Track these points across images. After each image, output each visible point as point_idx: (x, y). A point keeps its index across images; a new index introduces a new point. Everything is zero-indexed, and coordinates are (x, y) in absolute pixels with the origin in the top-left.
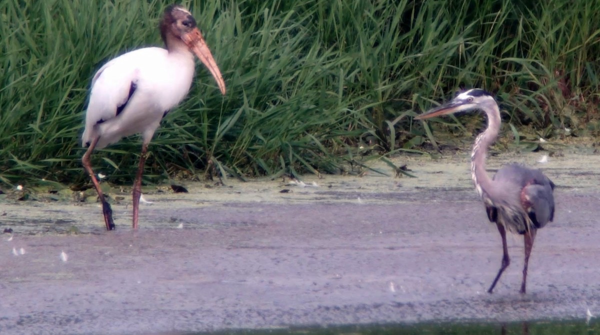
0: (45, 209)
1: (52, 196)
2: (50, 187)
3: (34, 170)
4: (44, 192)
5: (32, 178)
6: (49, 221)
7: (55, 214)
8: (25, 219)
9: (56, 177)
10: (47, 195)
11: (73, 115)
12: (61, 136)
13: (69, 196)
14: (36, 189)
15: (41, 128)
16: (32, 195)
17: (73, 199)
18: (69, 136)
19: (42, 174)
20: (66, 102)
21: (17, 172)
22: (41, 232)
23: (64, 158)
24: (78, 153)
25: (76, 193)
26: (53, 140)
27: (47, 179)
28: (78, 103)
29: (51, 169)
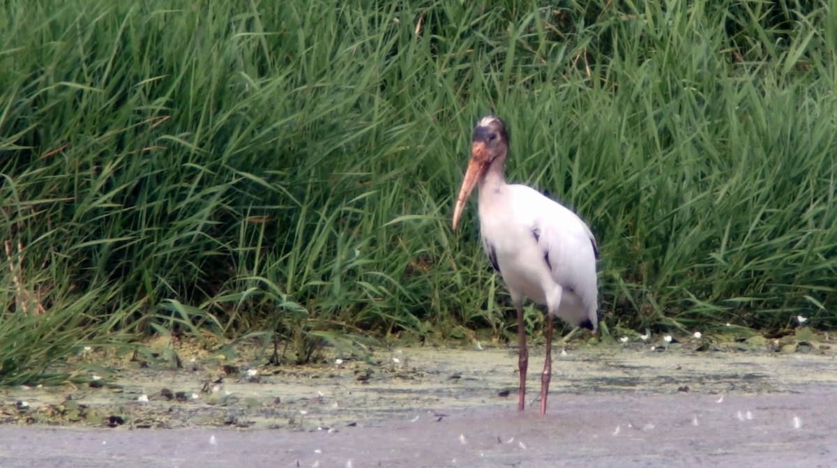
0: (730, 361)
1: (739, 345)
2: (736, 334)
3: (717, 313)
4: (729, 341)
5: (713, 323)
6: (735, 376)
7: (743, 367)
8: (704, 374)
9: (745, 322)
10: (733, 344)
11: (765, 242)
12: (751, 268)
13: (761, 345)
14: (720, 337)
15: (725, 259)
16: (714, 344)
17: (765, 348)
18: (761, 269)
19: (727, 317)
20: (757, 226)
21: (694, 315)
22: (725, 391)
23: (754, 296)
24: (772, 290)
25: (769, 341)
26: (740, 274)
27: (733, 323)
28: (771, 227)
29: (738, 311)
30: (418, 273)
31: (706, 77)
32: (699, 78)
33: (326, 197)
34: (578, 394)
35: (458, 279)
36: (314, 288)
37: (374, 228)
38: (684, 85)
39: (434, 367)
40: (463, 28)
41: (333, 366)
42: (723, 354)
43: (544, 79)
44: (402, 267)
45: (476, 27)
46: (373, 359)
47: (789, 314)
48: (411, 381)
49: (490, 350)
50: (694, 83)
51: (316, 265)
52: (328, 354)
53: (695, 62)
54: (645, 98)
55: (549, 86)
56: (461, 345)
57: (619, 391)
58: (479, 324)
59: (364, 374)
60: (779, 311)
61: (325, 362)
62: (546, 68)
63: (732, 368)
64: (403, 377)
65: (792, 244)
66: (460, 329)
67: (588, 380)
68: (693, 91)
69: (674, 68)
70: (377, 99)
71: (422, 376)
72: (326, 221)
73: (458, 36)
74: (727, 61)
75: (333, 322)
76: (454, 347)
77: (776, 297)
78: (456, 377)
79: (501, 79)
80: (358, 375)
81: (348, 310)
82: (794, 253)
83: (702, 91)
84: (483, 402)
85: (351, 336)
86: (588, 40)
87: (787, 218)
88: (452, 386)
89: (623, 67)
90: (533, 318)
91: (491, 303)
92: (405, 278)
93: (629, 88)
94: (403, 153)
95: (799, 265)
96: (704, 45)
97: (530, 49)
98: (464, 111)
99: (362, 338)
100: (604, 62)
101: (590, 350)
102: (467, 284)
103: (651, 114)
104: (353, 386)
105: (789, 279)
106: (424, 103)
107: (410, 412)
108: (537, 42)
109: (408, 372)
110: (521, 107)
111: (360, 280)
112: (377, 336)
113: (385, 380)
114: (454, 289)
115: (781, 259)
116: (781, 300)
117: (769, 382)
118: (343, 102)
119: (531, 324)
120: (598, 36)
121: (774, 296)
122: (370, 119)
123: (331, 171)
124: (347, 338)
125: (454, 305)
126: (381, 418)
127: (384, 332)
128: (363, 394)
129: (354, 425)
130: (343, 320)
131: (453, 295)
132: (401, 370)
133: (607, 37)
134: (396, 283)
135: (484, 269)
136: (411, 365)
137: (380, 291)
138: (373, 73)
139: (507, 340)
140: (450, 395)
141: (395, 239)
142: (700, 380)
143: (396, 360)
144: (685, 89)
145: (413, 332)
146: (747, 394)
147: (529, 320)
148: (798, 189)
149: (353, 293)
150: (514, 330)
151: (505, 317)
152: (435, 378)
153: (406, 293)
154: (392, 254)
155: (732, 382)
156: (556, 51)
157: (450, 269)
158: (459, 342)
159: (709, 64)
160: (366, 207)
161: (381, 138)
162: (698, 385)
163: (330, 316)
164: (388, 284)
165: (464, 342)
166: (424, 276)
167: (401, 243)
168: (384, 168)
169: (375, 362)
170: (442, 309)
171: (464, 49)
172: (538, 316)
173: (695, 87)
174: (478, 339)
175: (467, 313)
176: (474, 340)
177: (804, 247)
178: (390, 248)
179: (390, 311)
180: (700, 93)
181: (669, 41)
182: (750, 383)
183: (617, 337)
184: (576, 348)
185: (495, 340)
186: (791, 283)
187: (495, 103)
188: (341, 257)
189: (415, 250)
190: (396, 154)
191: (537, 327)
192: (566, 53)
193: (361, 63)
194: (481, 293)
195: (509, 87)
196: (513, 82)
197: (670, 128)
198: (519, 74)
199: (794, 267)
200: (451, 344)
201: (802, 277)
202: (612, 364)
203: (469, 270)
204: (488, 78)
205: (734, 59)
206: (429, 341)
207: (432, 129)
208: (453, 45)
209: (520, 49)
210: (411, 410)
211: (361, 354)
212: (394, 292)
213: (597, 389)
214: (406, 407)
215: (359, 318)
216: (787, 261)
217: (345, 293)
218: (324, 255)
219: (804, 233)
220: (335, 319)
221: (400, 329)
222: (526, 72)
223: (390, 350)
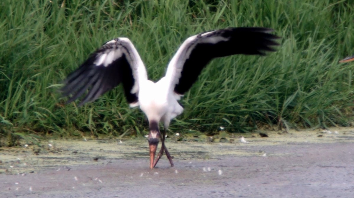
0: (192, 145)
1: (195, 138)
2: (194, 134)
3: (186, 125)
4: (191, 137)
5: (184, 129)
6: (194, 152)
7: (197, 148)
8: (181, 151)
9: (197, 129)
10: (193, 138)
11: (206, 95)
12: (200, 106)
13: (204, 139)
14: (186, 135)
15: (189, 102)
16: (185, 138)
17: (206, 140)
18: (204, 106)
19: (190, 127)
20: (203, 88)
21: (176, 126)
22: (189, 158)
23: (202, 118)
24: (209, 116)
25: (208, 137)
26: (196, 109)
27: (193, 129)
28: (209, 89)
29: (195, 124)
30: (60, 108)
31: (180, 25)
32: (177, 25)
33: (21, 76)
34: (127, 159)
35: (76, 111)
36: (16, 115)
37: (41, 89)
38: (171, 28)
39: (66, 148)
40: (79, 5)
41: (24, 147)
42: (188, 142)
43: (112, 26)
44: (52, 106)
45: (83, 4)
46: (41, 145)
47: (216, 126)
48: (57, 154)
49: (90, 141)
50: (175, 27)
51: (17, 105)
52: (22, 142)
53: (176, 18)
54: (155, 34)
55: (115, 30)
56: (78, 138)
57: (145, 158)
58: (85, 130)
59: (37, 151)
60: (212, 124)
61: (20, 146)
62: (113, 21)
63: (193, 148)
64: (53, 152)
65: (218, 96)
66: (77, 132)
67: (131, 153)
68: (175, 31)
69: (167, 21)
70: (42, 33)
71: (61, 152)
72: (21, 86)
73: (76, 8)
74: (190, 18)
75: (24, 129)
76: (75, 139)
77: (211, 119)
78: (76, 152)
79: (94, 26)
80: (34, 151)
81: (30, 124)
82: (219, 100)
83: (179, 30)
84: (87, 163)
85: (31, 135)
86: (131, 10)
87: (216, 85)
88: (74, 156)
89: (146, 21)
90: (108, 127)
91: (90, 121)
92: (54, 110)
93: (148, 30)
94: (53, 57)
95: (221, 105)
96: (179, 12)
97: (106, 13)
98: (79, 40)
99: (36, 136)
100: (138, 19)
101: (132, 140)
102: (80, 113)
103: (158, 41)
104: (32, 156)
105: (217, 111)
106: (62, 37)
107: (57, 167)
108: (109, 10)
109: (56, 150)
110: (103, 38)
111: (35, 111)
112: (42, 135)
113: (45, 153)
114: (75, 115)
115: (213, 102)
116: (213, 120)
117: (208, 155)
118: (28, 36)
119: (107, 130)
120: (135, 8)
121: (210, 118)
122: (39, 43)
123: (23, 65)
124: (30, 135)
125: (75, 122)
126: (44, 169)
127: (45, 133)
128: (36, 159)
129: (33, 172)
130: (28, 128)
131: (74, 118)
132: (53, 149)
133: (139, 8)
134: (50, 112)
135: (87, 106)
136: (57, 147)
137: (43, 116)
138: (40, 24)
139: (97, 136)
140: (73, 160)
141: (50, 94)
142: (179, 154)
143: (50, 145)
144: (172, 30)
145: (57, 133)
146: (199, 160)
147: (106, 128)
148: (220, 73)
149: (32, 117)
150: (100, 132)
151: (96, 127)
152: (67, 153)
153: (54, 116)
154: (49, 100)
155: (193, 154)
156: (117, 14)
157: (73, 106)
158: (77, 137)
159: (182, 20)
160: (38, 80)
161: (44, 51)
162: (178, 156)
163: (23, 126)
164: (47, 113)
165: (79, 137)
166: (62, 109)
167: (53, 95)
168: (45, 63)
169: (41, 146)
170: (70, 123)
171: (79, 13)
172: (110, 126)
173: (176, 29)
174: (85, 136)
175: (80, 125)
176: (83, 137)
177: (223, 97)
178: (48, 98)
179: (48, 124)
180: (178, 32)
181: (165, 9)
182: (200, 155)
183: (143, 135)
184: (127, 140)
185: (92, 137)
186: (217, 113)
187: (92, 36)
188: (27, 101)
189: (58, 98)
190: (50, 58)
191: (110, 131)
192: (122, 15)
193: (36, 20)
194: (86, 116)
195: (98, 29)
196: (99, 27)
197: (165, 46)
198: (102, 24)
199: (219, 106)
200: (73, 138)
201: (222, 110)
202: (142, 147)
204: (89, 26)
205: (193, 17)
206: (65, 137)
207: (66, 48)
208: (74, 12)
209: (102, 14)
210: (57, 166)
211: (35, 142)
212: (49, 116)
213: (135, 157)
214: (54, 165)
215: (35, 127)
216: (215, 103)
217: (29, 117)
218: (20, 101)
219: (223, 92)
220: (24, 127)
221: (52, 132)
222: (105, 23)
223: (48, 141)
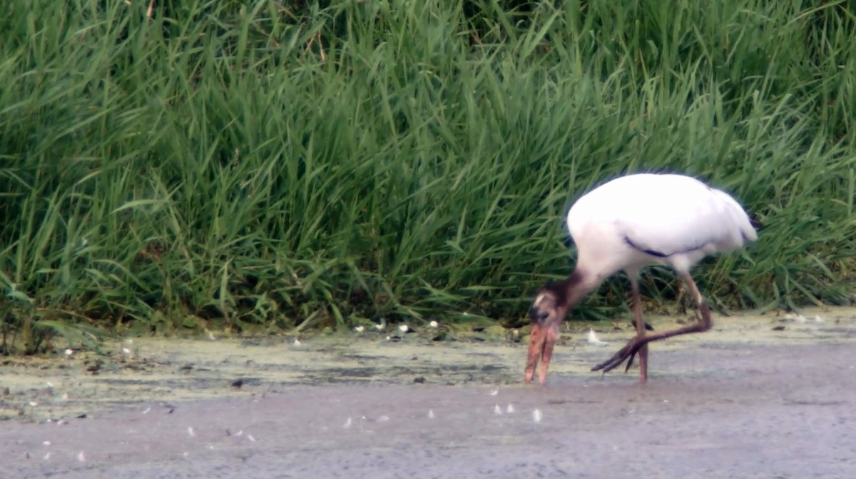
0: (468, 351)
1: (478, 335)
2: (474, 323)
3: (453, 302)
4: (466, 330)
5: (449, 312)
6: (473, 367)
7: (482, 358)
8: (441, 365)
9: (482, 311)
10: (471, 333)
11: (504, 229)
12: (488, 256)
13: (499, 335)
14: (456, 325)
15: (462, 246)
16: (451, 334)
17: (504, 339)
18: (498, 256)
19: (463, 306)
20: (495, 212)
21: (430, 304)
22: (462, 382)
23: (493, 284)
24: (511, 279)
25: (508, 331)
26: (478, 262)
27: (471, 312)
28: (510, 214)
29: (476, 300)
30: (149, 262)
31: (443, 61)
32: (435, 61)
33: (55, 183)
34: (313, 385)
35: (190, 268)
36: (43, 277)
37: (104, 215)
38: (420, 68)
39: (165, 357)
40: (195, 11)
41: (63, 357)
42: (460, 344)
43: (277, 63)
44: (132, 255)
45: (208, 10)
46: (104, 350)
47: (528, 303)
48: (142, 372)
49: (223, 340)
50: (430, 65)
51: (46, 253)
52: (58, 344)
53: (431, 46)
54: (380, 82)
55: (283, 71)
56: (194, 335)
57: (354, 382)
58: (211, 314)
59: (93, 364)
60: (518, 300)
61: (54, 352)
62: (279, 51)
63: (470, 359)
64: (133, 367)
65: (531, 232)
66: (192, 319)
67: (323, 370)
68: (428, 74)
69: (409, 51)
70: (108, 82)
71: (153, 366)
72: (55, 207)
73: (191, 18)
74: (464, 43)
75: (63, 311)
76: (185, 337)
77: (515, 287)
78: (188, 368)
79: (233, 63)
80: (88, 366)
81: (78, 299)
82: (533, 241)
83: (438, 74)
84: (216, 393)
85: (80, 325)
86: (323, 23)
87: (527, 204)
88: (183, 377)
89: (358, 50)
90: (266, 307)
91: (223, 292)
92: (136, 266)
93: (364, 72)
94: (134, 139)
95: (539, 253)
96: (441, 27)
97: (263, 32)
98: (196, 95)
99: (91, 328)
100: (338, 46)
102: (199, 273)
103: (386, 98)
104: (84, 377)
105: (529, 267)
106: (156, 88)
108: (270, 25)
109: (139, 363)
110: (254, 92)
111: (90, 267)
112: (107, 326)
113: (115, 371)
114: (186, 278)
115: (520, 246)
116: (520, 289)
117: (508, 373)
118: (73, 88)
119: (264, 313)
120: (334, 19)
121: (513, 285)
122: (100, 105)
123: (61, 156)
124: (77, 328)
125: (186, 294)
126: (111, 410)
127: (114, 322)
128: (93, 385)
129: (83, 416)
130: (72, 310)
131: (185, 284)
132: (132, 361)
133: (342, 21)
134: (126, 270)
135: (217, 257)
136: (143, 355)
137: (111, 279)
138: (103, 57)
139: (240, 330)
140: (182, 386)
141: (125, 226)
142: (437, 371)
143: (126, 350)
144: (421, 72)
145: (144, 321)
146: (484, 385)
147: (262, 310)
148: (538, 175)
149: (83, 281)
150: (247, 319)
151: (237, 307)
152: (169, 369)
153: (136, 279)
154: (123, 241)
155: (472, 374)
156: (289, 34)
157: (182, 257)
158: (190, 332)
159: (446, 48)
160: (96, 194)
161: (111, 125)
162: (435, 376)
163: (60, 305)
164: (119, 273)
165: (196, 332)
166: (156, 264)
167: (132, 230)
168: (114, 153)
169: (105, 352)
170: (174, 298)
171: (197, 33)
172: (271, 305)
173: (431, 70)
174: (210, 328)
175: (199, 302)
176: (206, 330)
177: (544, 234)
178: (121, 236)
179: (121, 299)
180: (436, 76)
181: (405, 22)
182: (489, 374)
183: (352, 326)
184: (310, 338)
185: (228, 330)
186: (530, 272)
187: (227, 86)
188: (70, 244)
189: (145, 238)
190: (126, 140)
191: (270, 316)
192: (300, 36)
193: (91, 47)
194: (214, 281)
195: (242, 71)
196: (246, 66)
197: (406, 113)
198: (252, 58)
199: (533, 255)
200: (182, 334)
201: (541, 266)
202: (348, 354)
203: (201, 258)
204: (220, 62)
205: (472, 41)
206: (161, 331)
207: (164, 114)
208: (184, 29)
209: (253, 32)
210: (142, 401)
211: (90, 344)
212: (124, 280)
213: (331, 380)
214: (136, 399)
215: (89, 307)
216: (526, 249)
217: (75, 282)
218: (54, 244)
219: (543, 221)
220: (64, 308)
221: (133, 319)
222: (260, 56)
223: (121, 340)
